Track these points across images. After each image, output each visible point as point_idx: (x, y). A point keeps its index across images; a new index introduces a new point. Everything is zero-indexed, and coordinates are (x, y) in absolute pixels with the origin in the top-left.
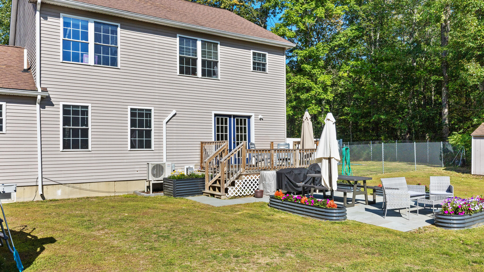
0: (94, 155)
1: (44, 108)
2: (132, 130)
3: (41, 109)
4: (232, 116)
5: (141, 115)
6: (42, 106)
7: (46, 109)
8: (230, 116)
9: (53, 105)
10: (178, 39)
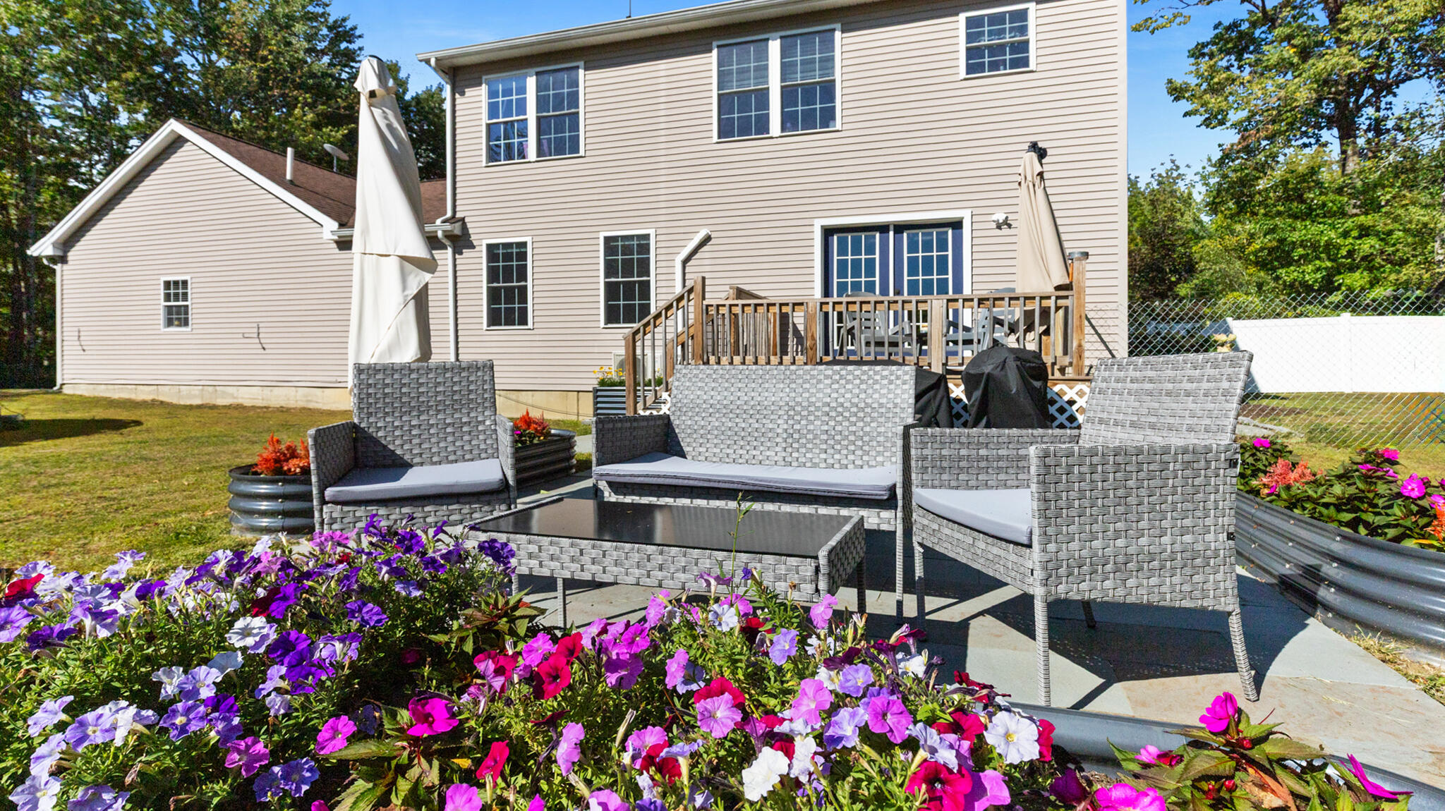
0: (537, 338)
1: (461, 253)
2: (607, 285)
3: (457, 256)
4: (892, 227)
5: (627, 250)
6: (457, 251)
7: (465, 255)
8: (883, 229)
9: (474, 247)
10: (715, 52)
